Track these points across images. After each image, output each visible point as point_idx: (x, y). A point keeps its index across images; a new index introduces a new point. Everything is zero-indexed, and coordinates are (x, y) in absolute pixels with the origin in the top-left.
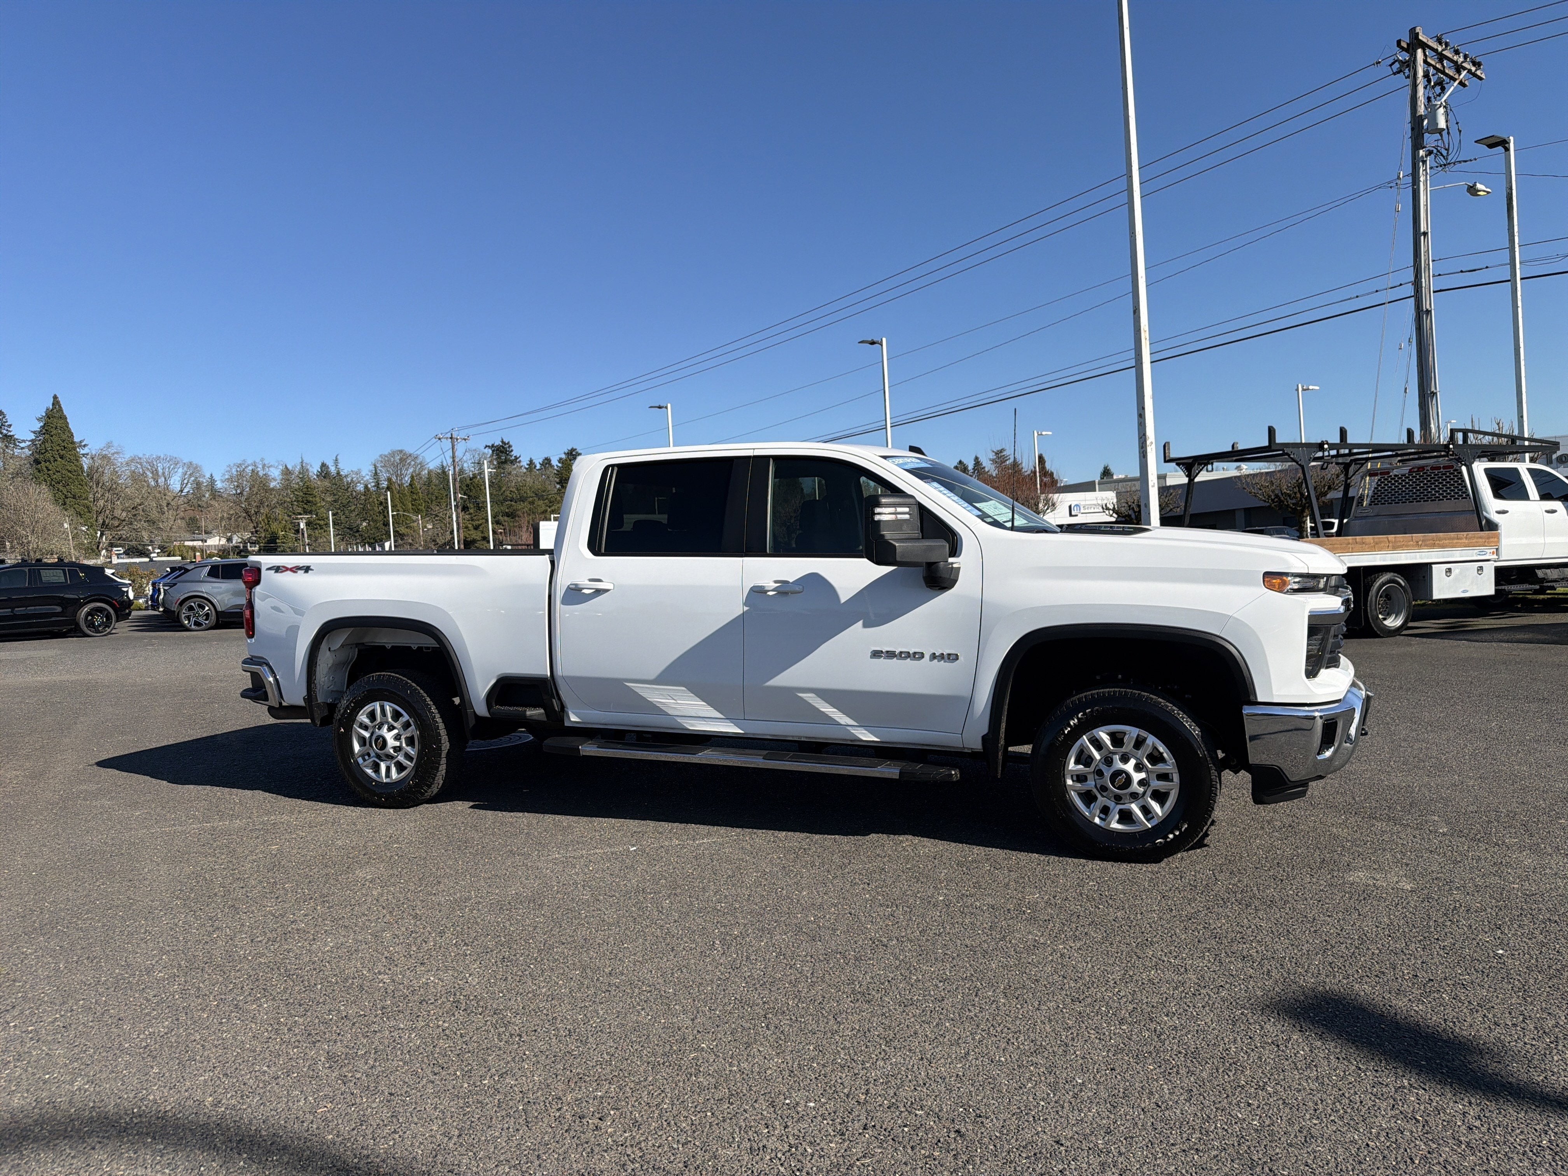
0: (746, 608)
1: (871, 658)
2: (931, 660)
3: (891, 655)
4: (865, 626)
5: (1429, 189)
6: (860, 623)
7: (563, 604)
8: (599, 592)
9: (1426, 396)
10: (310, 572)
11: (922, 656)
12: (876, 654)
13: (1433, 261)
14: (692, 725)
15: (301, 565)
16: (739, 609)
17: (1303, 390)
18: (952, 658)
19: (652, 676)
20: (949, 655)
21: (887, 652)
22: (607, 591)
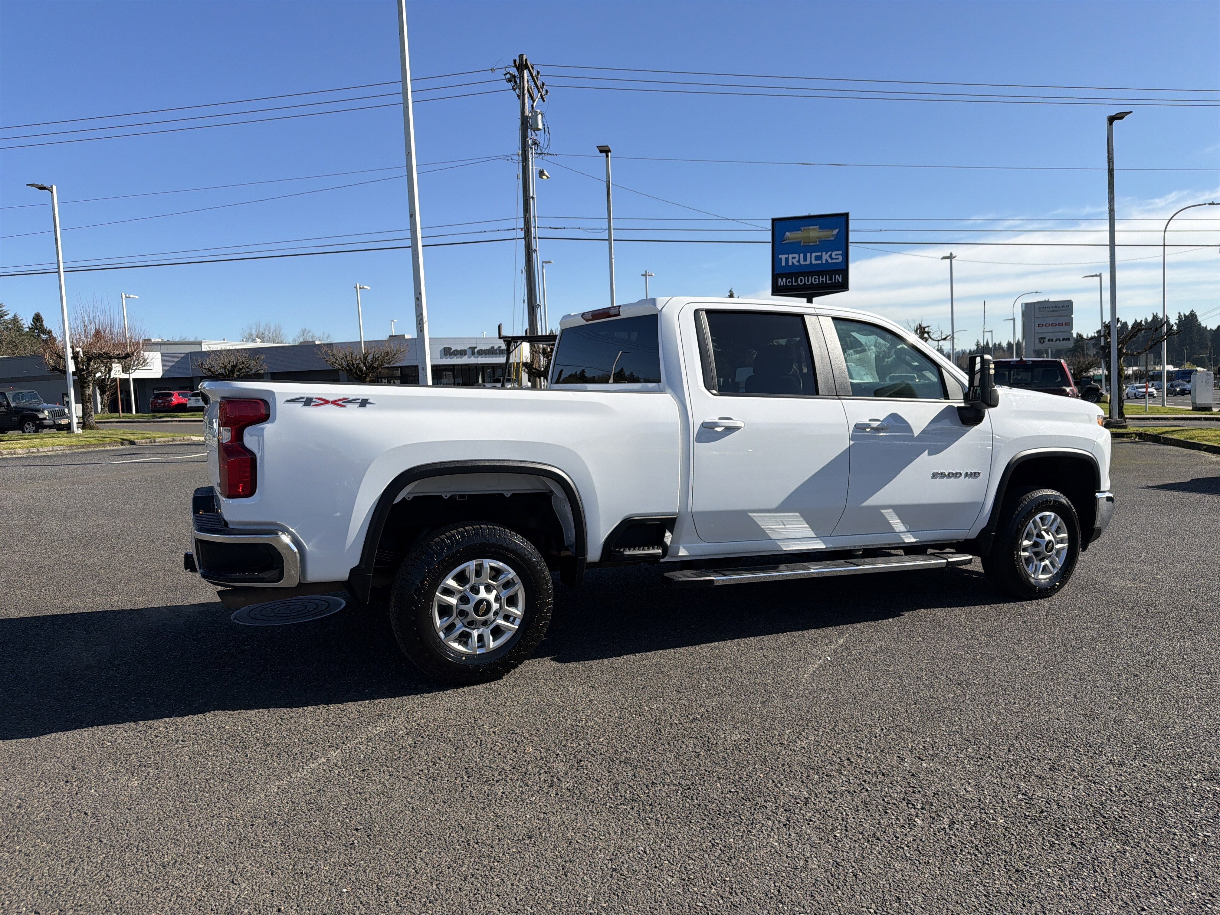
0: (852, 443)
1: (932, 478)
2: (965, 477)
3: (942, 475)
4: (930, 454)
5: (534, 168)
6: (926, 452)
7: (697, 442)
8: (730, 430)
9: (532, 308)
10: (368, 405)
11: (961, 474)
12: (934, 476)
13: (538, 217)
14: (788, 546)
15: (352, 398)
16: (847, 443)
17: (360, 288)
18: (975, 475)
19: (774, 505)
20: (975, 473)
21: (942, 473)
22: (739, 428)
